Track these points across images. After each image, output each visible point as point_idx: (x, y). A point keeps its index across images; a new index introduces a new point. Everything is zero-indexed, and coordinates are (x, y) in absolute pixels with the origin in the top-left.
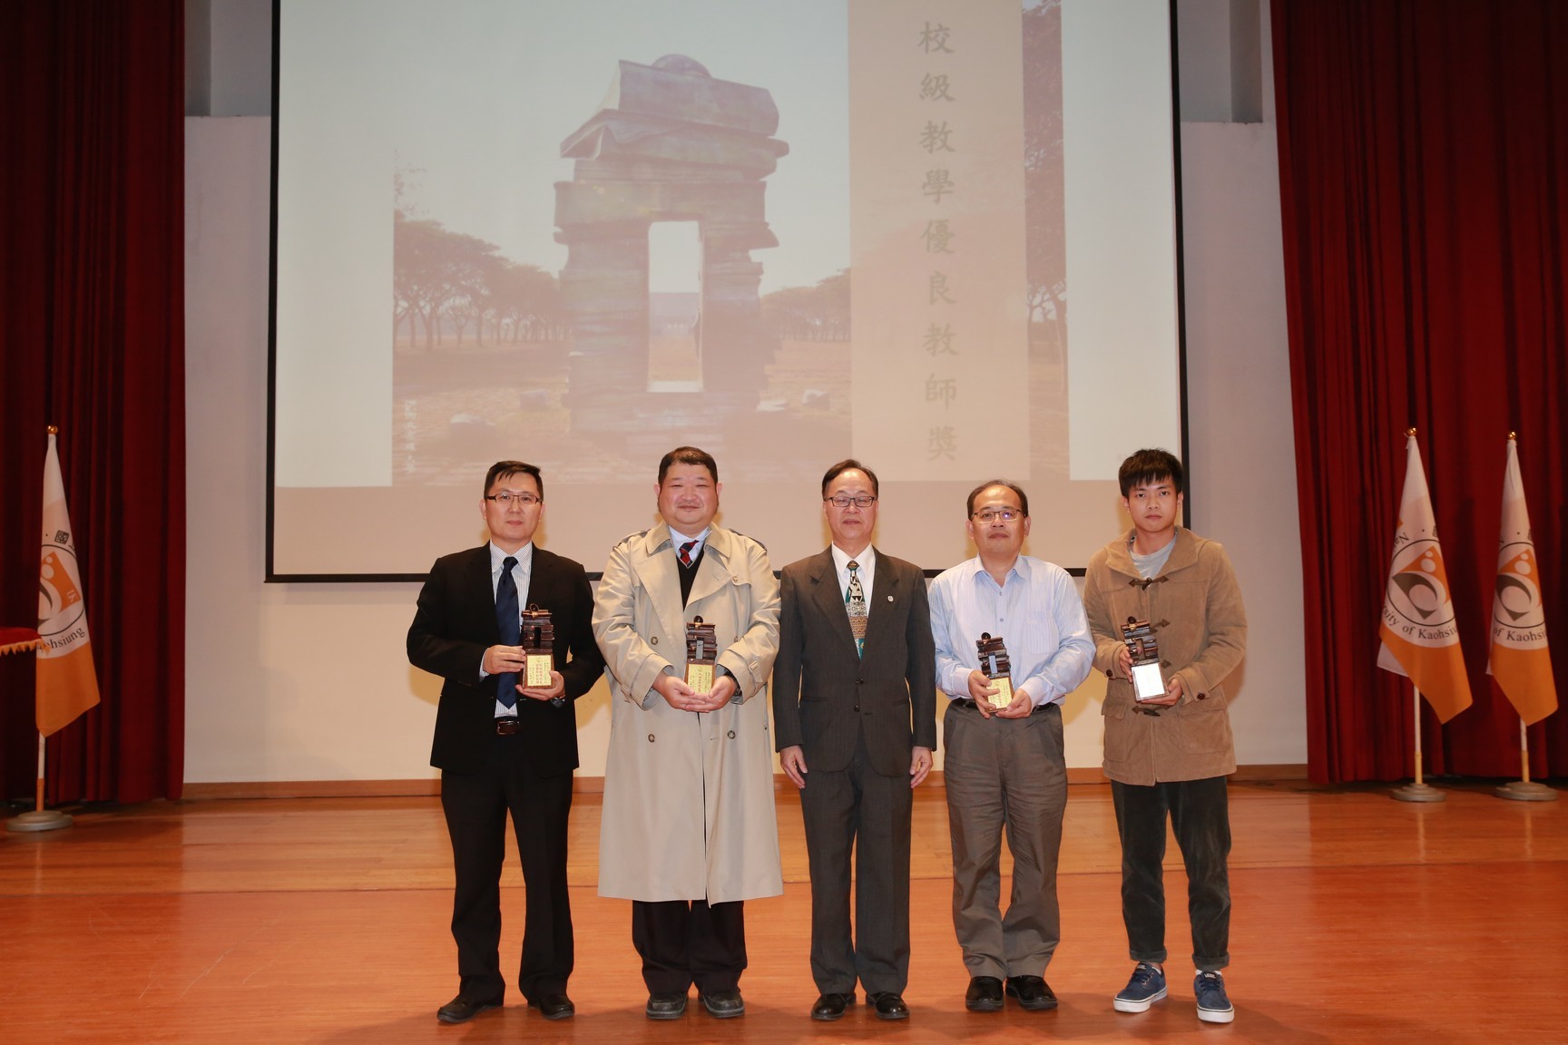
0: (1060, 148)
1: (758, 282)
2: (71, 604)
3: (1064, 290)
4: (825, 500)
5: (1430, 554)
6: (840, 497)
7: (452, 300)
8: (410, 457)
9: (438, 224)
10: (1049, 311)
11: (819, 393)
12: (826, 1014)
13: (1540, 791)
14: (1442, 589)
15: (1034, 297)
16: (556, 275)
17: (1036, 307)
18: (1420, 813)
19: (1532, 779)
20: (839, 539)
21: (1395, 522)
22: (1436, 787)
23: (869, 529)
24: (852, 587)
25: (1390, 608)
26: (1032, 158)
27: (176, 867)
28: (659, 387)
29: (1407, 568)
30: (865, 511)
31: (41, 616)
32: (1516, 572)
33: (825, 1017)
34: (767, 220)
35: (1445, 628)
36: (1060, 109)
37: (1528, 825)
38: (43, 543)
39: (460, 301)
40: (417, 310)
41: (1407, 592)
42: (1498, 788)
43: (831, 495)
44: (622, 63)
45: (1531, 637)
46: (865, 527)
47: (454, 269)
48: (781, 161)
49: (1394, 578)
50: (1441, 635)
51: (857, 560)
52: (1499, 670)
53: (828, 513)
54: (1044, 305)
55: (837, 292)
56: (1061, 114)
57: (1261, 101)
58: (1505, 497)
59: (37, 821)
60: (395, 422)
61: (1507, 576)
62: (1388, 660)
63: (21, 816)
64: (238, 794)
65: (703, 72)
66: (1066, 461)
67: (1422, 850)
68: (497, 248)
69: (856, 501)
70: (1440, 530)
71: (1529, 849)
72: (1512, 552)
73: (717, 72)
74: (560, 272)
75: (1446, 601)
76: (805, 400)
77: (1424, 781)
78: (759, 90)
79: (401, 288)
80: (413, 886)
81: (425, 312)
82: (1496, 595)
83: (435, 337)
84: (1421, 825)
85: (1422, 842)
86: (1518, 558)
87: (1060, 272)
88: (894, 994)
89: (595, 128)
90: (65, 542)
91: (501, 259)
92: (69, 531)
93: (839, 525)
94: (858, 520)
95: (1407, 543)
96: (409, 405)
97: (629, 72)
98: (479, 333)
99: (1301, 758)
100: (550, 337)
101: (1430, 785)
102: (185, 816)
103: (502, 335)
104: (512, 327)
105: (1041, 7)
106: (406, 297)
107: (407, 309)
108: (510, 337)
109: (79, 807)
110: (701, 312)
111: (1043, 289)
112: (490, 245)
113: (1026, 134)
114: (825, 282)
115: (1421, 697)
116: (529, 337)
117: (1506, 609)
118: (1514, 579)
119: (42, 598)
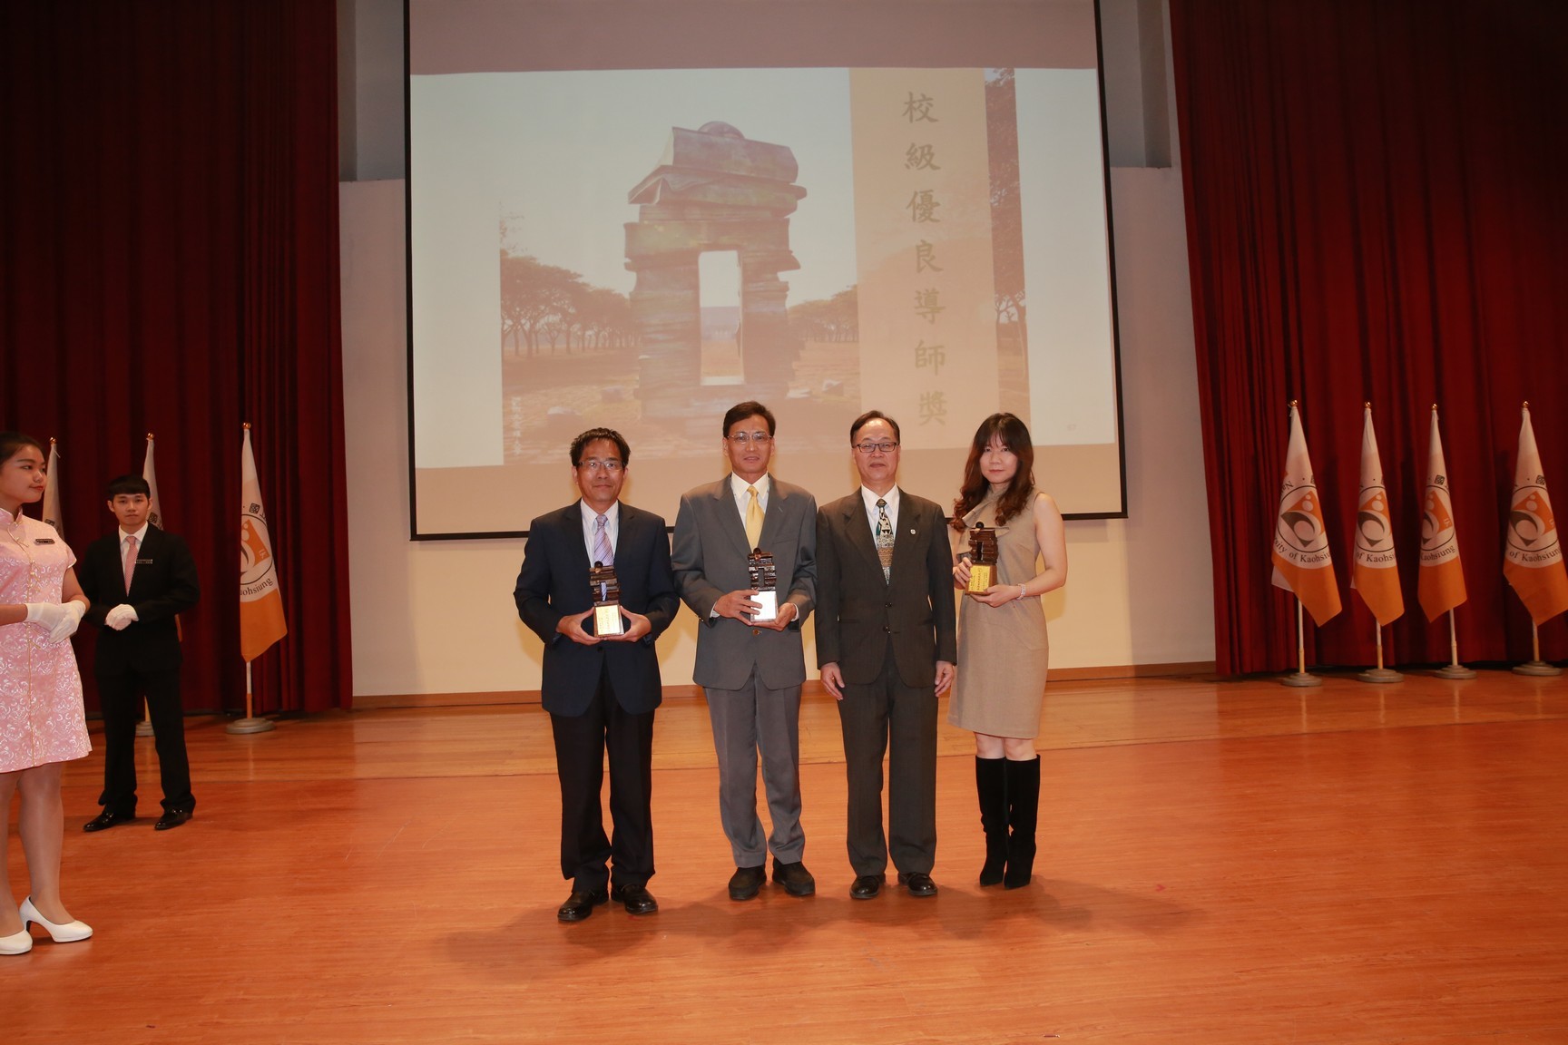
0: (1018, 188)
1: (785, 297)
2: (262, 560)
3: (1023, 298)
4: (853, 447)
5: (1309, 497)
6: (866, 443)
7: (546, 318)
8: (517, 442)
9: (534, 259)
10: (1013, 315)
11: (835, 383)
12: (864, 893)
13: (1390, 675)
14: (1318, 524)
15: (1000, 303)
16: (627, 296)
17: (1002, 312)
18: (1303, 694)
19: (1385, 667)
20: (867, 480)
21: (1281, 472)
22: (1316, 676)
23: (892, 472)
24: (881, 522)
25: (1279, 539)
26: (996, 197)
27: (351, 759)
28: (709, 381)
29: (1293, 508)
30: (889, 454)
31: (242, 571)
33: (864, 897)
34: (791, 248)
35: (1321, 553)
36: (1017, 157)
37: (1382, 701)
38: (243, 513)
39: (554, 318)
40: (519, 327)
41: (1292, 525)
42: (1360, 674)
43: (858, 442)
44: (674, 128)
45: (1385, 558)
46: (889, 469)
47: (547, 293)
48: (800, 203)
49: (1283, 516)
50: (1318, 559)
51: (882, 498)
52: (1361, 585)
54: (1008, 310)
55: (847, 305)
56: (1018, 162)
57: (1169, 152)
58: (1363, 452)
59: (248, 725)
60: (505, 415)
61: (1366, 513)
62: (1279, 580)
63: (236, 722)
64: (394, 704)
65: (738, 135)
67: (1304, 723)
68: (580, 276)
70: (1316, 478)
72: (1370, 494)
73: (749, 135)
74: (630, 294)
75: (1322, 532)
76: (824, 389)
77: (1306, 671)
78: (782, 148)
79: (507, 310)
81: (522, 327)
83: (534, 347)
84: (1304, 704)
85: (1305, 717)
86: (1374, 499)
87: (1020, 285)
88: (924, 874)
89: (654, 180)
90: (257, 512)
91: (584, 284)
92: (260, 503)
93: (866, 468)
94: (883, 462)
95: (1291, 489)
96: (515, 401)
97: (680, 136)
98: (568, 343)
99: (1211, 656)
100: (624, 345)
101: (1311, 674)
102: (355, 721)
103: (586, 345)
104: (594, 337)
105: (999, 80)
106: (510, 317)
107: (512, 326)
108: (593, 345)
109: (277, 716)
110: (741, 321)
111: (1007, 298)
112: (575, 274)
113: (991, 178)
114: (837, 295)
115: (1304, 610)
116: (607, 345)
117: (1368, 540)
118: (1373, 516)
119: (243, 555)
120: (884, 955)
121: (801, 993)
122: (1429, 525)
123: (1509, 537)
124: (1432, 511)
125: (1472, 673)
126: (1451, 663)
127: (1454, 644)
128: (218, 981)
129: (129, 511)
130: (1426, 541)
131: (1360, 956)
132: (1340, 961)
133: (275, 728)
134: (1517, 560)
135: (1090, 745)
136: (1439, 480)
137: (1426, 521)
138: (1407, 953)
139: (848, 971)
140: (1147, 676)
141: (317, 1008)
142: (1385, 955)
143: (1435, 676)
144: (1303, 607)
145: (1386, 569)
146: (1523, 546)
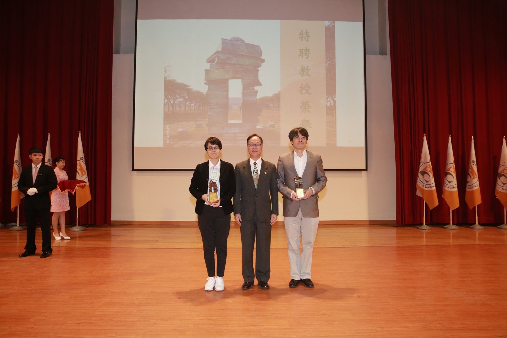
0: (335, 61)
1: (257, 95)
2: (84, 175)
3: (335, 97)
4: (248, 145)
5: (428, 166)
6: (252, 144)
7: (178, 99)
8: (168, 139)
9: (175, 80)
10: (332, 103)
11: (272, 124)
13: (455, 227)
14: (431, 175)
15: (328, 99)
16: (205, 93)
17: (328, 102)
18: (424, 232)
19: (453, 224)
20: (251, 156)
21: (420, 158)
22: (429, 226)
23: (260, 153)
24: (255, 169)
25: (418, 179)
26: (328, 64)
27: (110, 241)
28: (231, 122)
29: (423, 170)
30: (259, 148)
31: (77, 178)
32: (450, 171)
33: (246, 289)
34: (259, 79)
35: (432, 185)
37: (451, 235)
38: (78, 160)
39: (181, 100)
40: (170, 102)
41: (423, 176)
42: (444, 226)
43: (249, 144)
44: (222, 39)
45: (454, 187)
46: (259, 153)
47: (179, 91)
48: (263, 64)
49: (420, 172)
50: (431, 187)
51: (256, 162)
52: (445, 196)
53: (249, 149)
54: (330, 101)
55: (277, 98)
56: (335, 52)
57: (386, 50)
58: (448, 152)
59: (77, 229)
60: (164, 130)
61: (448, 172)
62: (418, 193)
63: (74, 227)
64: (126, 223)
65: (243, 41)
66: (336, 141)
67: (424, 242)
68: (190, 86)
69: (256, 145)
70: (431, 160)
71: (451, 241)
72: (449, 166)
73: (246, 42)
74: (206, 92)
75: (432, 178)
76: (268, 125)
77: (426, 224)
78: (257, 46)
79: (166, 96)
80: (166, 248)
81: (171, 102)
82: (445, 177)
83: (174, 109)
84: (424, 235)
85: (425, 240)
86: (451, 167)
87: (335, 93)
88: (266, 282)
89: (215, 55)
90: (82, 160)
91: (191, 89)
92: (84, 157)
93: (251, 152)
94: (257, 151)
95: (423, 163)
96: (167, 126)
97: (224, 41)
98: (185, 108)
99: (394, 218)
100: (203, 109)
101: (427, 225)
102: (112, 229)
103: (191, 108)
104: (194, 106)
105: (330, 25)
106: (167, 99)
107: (167, 102)
108: (193, 109)
109: (87, 226)
110: (242, 102)
111: (330, 97)
112: (188, 85)
113: (326, 57)
114: (274, 95)
115: (426, 203)
116: (198, 109)
117: (448, 181)
118: (450, 173)
119: (77, 173)
120: (259, 315)
121: (227, 327)
122: (470, 177)
123: (497, 182)
124: (471, 172)
125: (483, 227)
126: (475, 224)
127: (477, 217)
128: (38, 313)
129: (37, 158)
130: (468, 182)
131: (422, 324)
132: (414, 326)
133: (86, 230)
134: (500, 190)
135: (348, 246)
136: (473, 162)
137: (469, 176)
138: (439, 324)
139: (245, 320)
140: (373, 224)
141: (67, 324)
142: (431, 324)
143: (470, 228)
144: (425, 202)
145: (454, 191)
146: (502, 185)
